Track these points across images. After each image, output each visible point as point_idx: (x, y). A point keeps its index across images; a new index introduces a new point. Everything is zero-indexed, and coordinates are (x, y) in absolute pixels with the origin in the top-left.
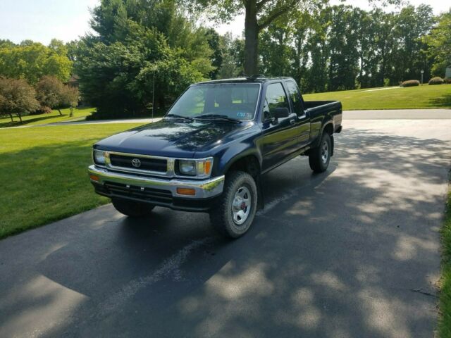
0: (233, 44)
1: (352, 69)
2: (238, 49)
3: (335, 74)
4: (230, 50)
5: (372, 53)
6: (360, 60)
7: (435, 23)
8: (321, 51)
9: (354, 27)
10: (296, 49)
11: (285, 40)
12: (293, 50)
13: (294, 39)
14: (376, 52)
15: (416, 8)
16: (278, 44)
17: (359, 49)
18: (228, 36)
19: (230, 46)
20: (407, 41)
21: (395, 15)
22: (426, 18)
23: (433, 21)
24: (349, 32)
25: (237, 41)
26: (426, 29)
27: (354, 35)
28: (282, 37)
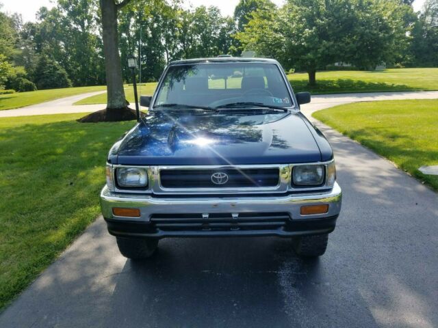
0: (24, 26)
1: (160, 62)
2: (33, 33)
3: (143, 66)
4: (21, 33)
5: (175, 47)
6: (165, 53)
7: (223, 23)
8: (127, 41)
9: (157, 21)
10: (101, 37)
11: (88, 27)
12: (98, 39)
13: (98, 27)
14: (179, 46)
15: (207, 8)
16: (80, 30)
17: (163, 43)
18: (17, 18)
19: (21, 29)
20: (204, 38)
21: (191, 12)
22: (216, 18)
23: (221, 21)
24: (152, 24)
25: (30, 25)
26: (217, 28)
27: (157, 28)
28: (83, 24)
